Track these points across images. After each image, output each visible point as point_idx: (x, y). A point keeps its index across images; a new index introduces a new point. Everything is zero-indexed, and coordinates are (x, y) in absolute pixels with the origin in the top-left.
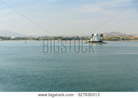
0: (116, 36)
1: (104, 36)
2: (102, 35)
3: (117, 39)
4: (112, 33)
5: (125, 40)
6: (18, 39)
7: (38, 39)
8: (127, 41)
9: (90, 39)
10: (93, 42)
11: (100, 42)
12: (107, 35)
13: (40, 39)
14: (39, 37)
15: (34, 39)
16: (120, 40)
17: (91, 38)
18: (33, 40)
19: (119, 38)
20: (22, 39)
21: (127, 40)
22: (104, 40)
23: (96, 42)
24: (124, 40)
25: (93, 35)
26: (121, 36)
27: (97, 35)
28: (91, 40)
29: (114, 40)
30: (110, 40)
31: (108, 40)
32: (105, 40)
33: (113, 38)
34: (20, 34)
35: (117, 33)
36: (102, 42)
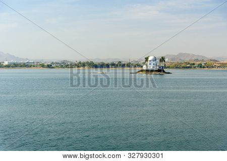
0: (187, 60)
1: (166, 60)
2: (162, 60)
3: (189, 66)
4: (181, 54)
5: (204, 67)
6: (15, 65)
7: (49, 66)
8: (206, 69)
9: (142, 67)
10: (147, 71)
11: (159, 71)
12: (172, 59)
13: (53, 66)
14: (53, 63)
15: (43, 66)
16: (195, 67)
17: (144, 63)
18: (42, 68)
19: (194, 64)
20: (21, 66)
21: (208, 67)
22: (166, 68)
23: (152, 71)
24: (201, 67)
25: (147, 59)
26: (197, 60)
27: (155, 59)
28: (144, 67)
29: (184, 68)
30: (177, 67)
31: (173, 68)
32: (169, 67)
33: (182, 63)
34: (18, 58)
35: (189, 54)
36: (164, 71)
